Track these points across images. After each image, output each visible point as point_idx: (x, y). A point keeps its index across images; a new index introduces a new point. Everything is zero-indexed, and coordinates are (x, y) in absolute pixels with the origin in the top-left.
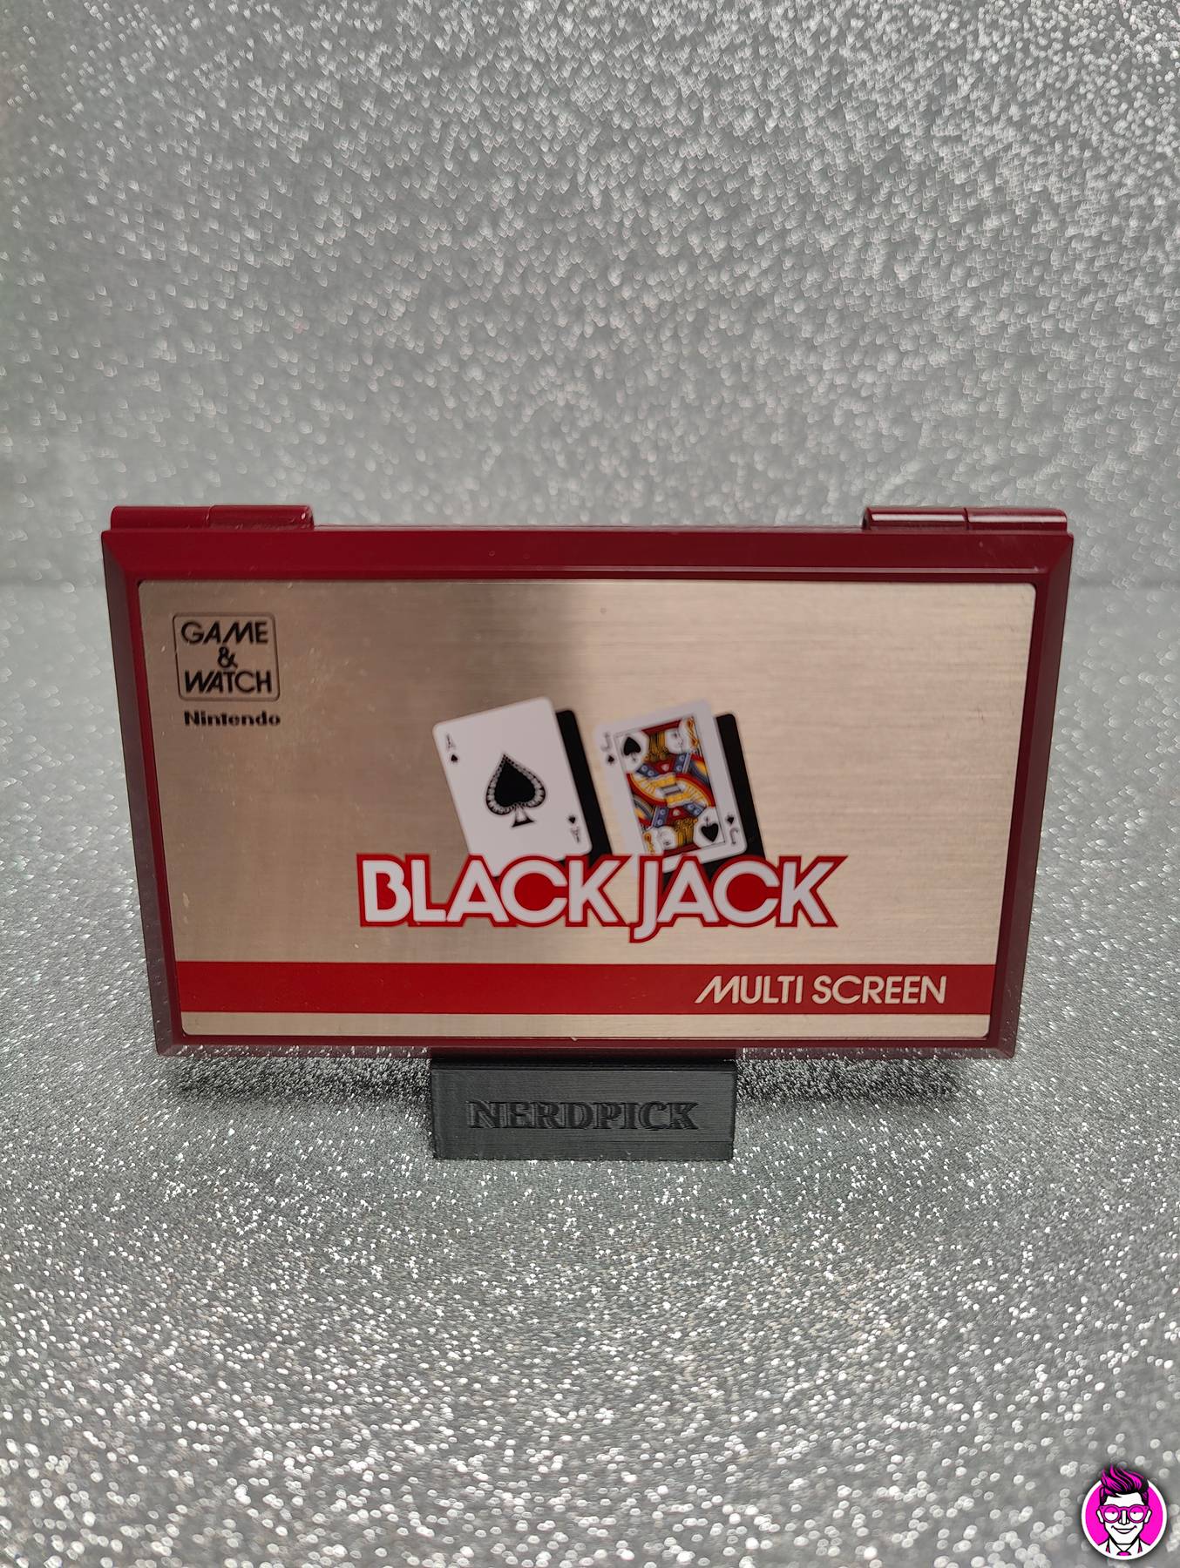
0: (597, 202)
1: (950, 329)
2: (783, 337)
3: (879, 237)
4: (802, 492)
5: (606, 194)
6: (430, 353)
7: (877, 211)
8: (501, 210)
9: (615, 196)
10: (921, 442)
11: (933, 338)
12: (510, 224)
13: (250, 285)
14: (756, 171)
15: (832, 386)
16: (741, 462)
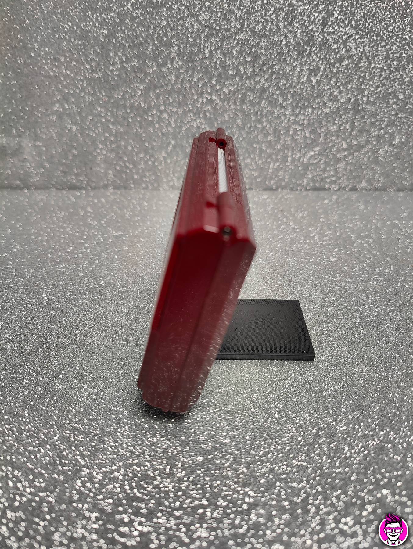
0: (207, 55)
1: (330, 100)
2: (273, 103)
3: (305, 68)
4: (279, 157)
5: (210, 52)
6: (150, 108)
7: (305, 58)
8: (174, 58)
9: (214, 52)
10: (320, 140)
11: (325, 104)
12: (177, 62)
13: (87, 84)
14: (263, 44)
15: (289, 120)
16: (258, 147)
